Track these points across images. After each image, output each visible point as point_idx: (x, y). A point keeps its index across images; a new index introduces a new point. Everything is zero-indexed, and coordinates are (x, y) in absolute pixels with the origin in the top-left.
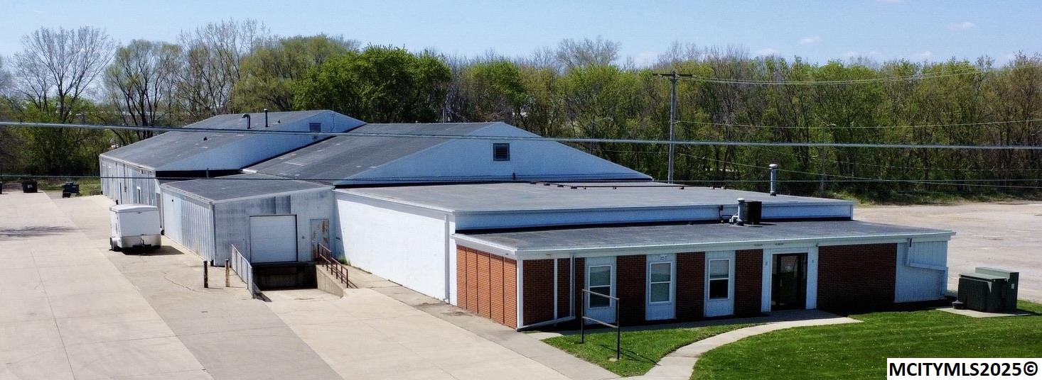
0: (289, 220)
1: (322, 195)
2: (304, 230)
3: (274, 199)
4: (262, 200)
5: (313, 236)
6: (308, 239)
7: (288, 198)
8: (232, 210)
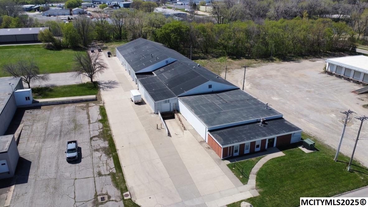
0: (169, 104)
1: (175, 99)
2: (172, 106)
3: (166, 100)
4: (164, 101)
5: (174, 106)
6: (172, 107)
7: (169, 100)
8: (158, 103)
